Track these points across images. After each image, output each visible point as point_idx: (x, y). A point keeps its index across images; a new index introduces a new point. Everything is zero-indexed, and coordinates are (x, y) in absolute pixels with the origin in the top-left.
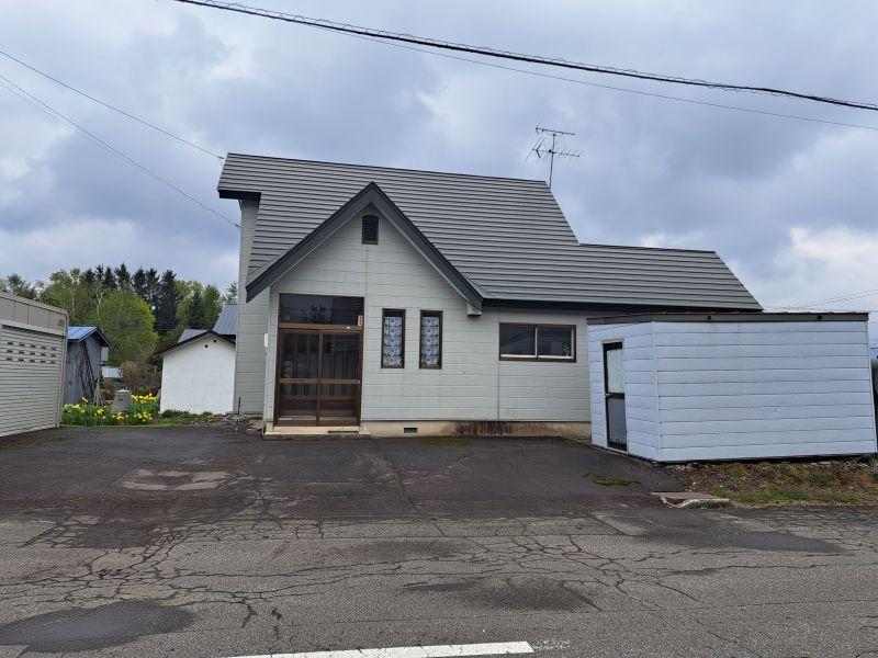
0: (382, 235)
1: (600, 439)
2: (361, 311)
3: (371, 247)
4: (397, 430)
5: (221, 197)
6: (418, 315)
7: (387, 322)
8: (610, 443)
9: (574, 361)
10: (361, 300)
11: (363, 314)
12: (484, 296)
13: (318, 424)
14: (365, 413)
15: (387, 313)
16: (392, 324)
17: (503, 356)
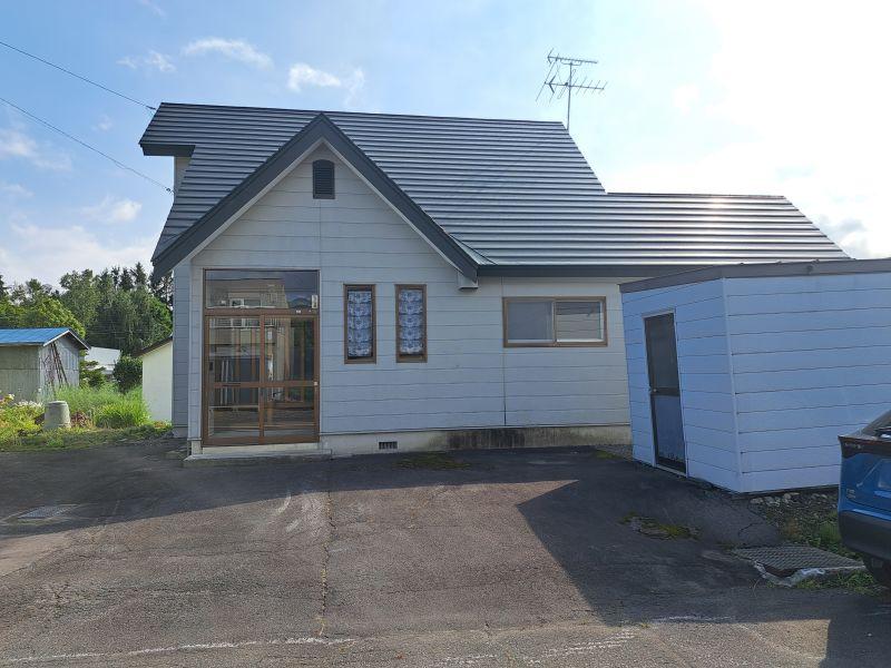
0: (339, 186)
1: (645, 453)
2: (314, 289)
3: (325, 202)
4: (369, 445)
5: (146, 153)
6: (392, 291)
7: (352, 298)
8: (660, 459)
9: (605, 344)
10: (315, 274)
11: (318, 293)
12: (479, 261)
13: (261, 441)
14: (324, 426)
15: (350, 288)
16: (358, 301)
17: (510, 341)
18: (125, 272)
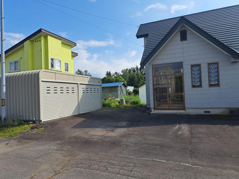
0: (188, 37)
2: (182, 67)
3: (184, 42)
4: (201, 112)
5: (138, 38)
7: (193, 69)
10: (182, 63)
13: (169, 109)
14: (187, 106)
15: (192, 66)
16: (195, 69)
18: (134, 68)
